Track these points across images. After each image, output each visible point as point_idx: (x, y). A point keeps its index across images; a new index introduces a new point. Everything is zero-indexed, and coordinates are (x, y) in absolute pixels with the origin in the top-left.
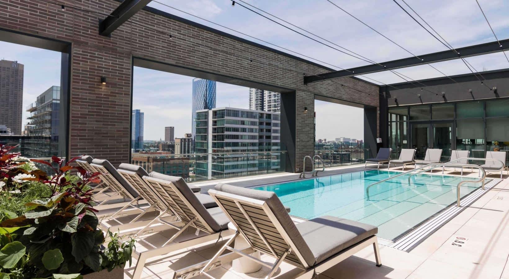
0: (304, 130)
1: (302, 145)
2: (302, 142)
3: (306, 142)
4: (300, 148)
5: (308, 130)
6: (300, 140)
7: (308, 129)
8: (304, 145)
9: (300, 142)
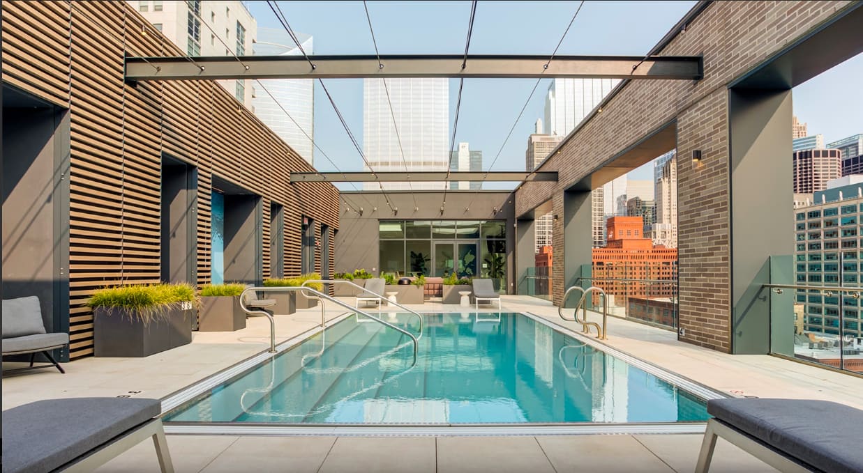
0: (698, 220)
1: (692, 265)
2: (692, 256)
3: (704, 255)
4: (688, 275)
5: (710, 217)
6: (686, 251)
7: (708, 213)
8: (697, 265)
9: (687, 256)
